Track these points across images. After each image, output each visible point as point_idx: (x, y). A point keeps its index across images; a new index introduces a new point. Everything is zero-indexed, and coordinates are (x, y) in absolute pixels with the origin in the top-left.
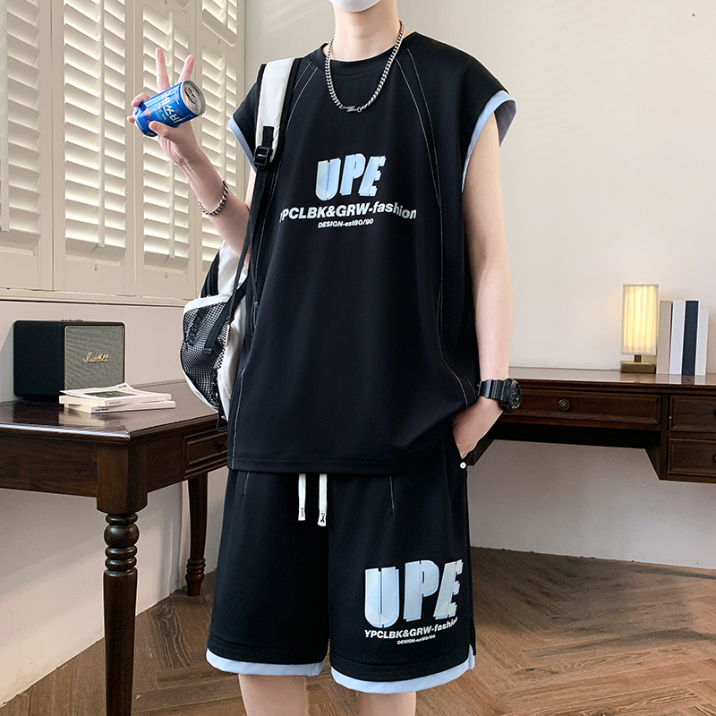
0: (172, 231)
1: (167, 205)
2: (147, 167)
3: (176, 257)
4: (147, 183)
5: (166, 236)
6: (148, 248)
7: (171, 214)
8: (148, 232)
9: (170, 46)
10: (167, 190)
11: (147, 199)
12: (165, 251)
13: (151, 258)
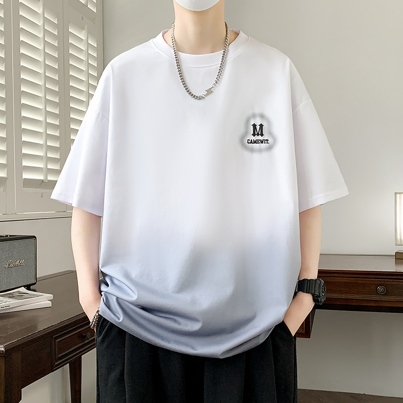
0: (45, 162)
1: (41, 142)
2: (24, 114)
3: (49, 181)
4: (24, 126)
5: (40, 165)
6: (26, 176)
7: (44, 149)
8: (25, 163)
9: (42, 22)
10: (41, 131)
11: (25, 138)
12: (39, 177)
13: (29, 183)
